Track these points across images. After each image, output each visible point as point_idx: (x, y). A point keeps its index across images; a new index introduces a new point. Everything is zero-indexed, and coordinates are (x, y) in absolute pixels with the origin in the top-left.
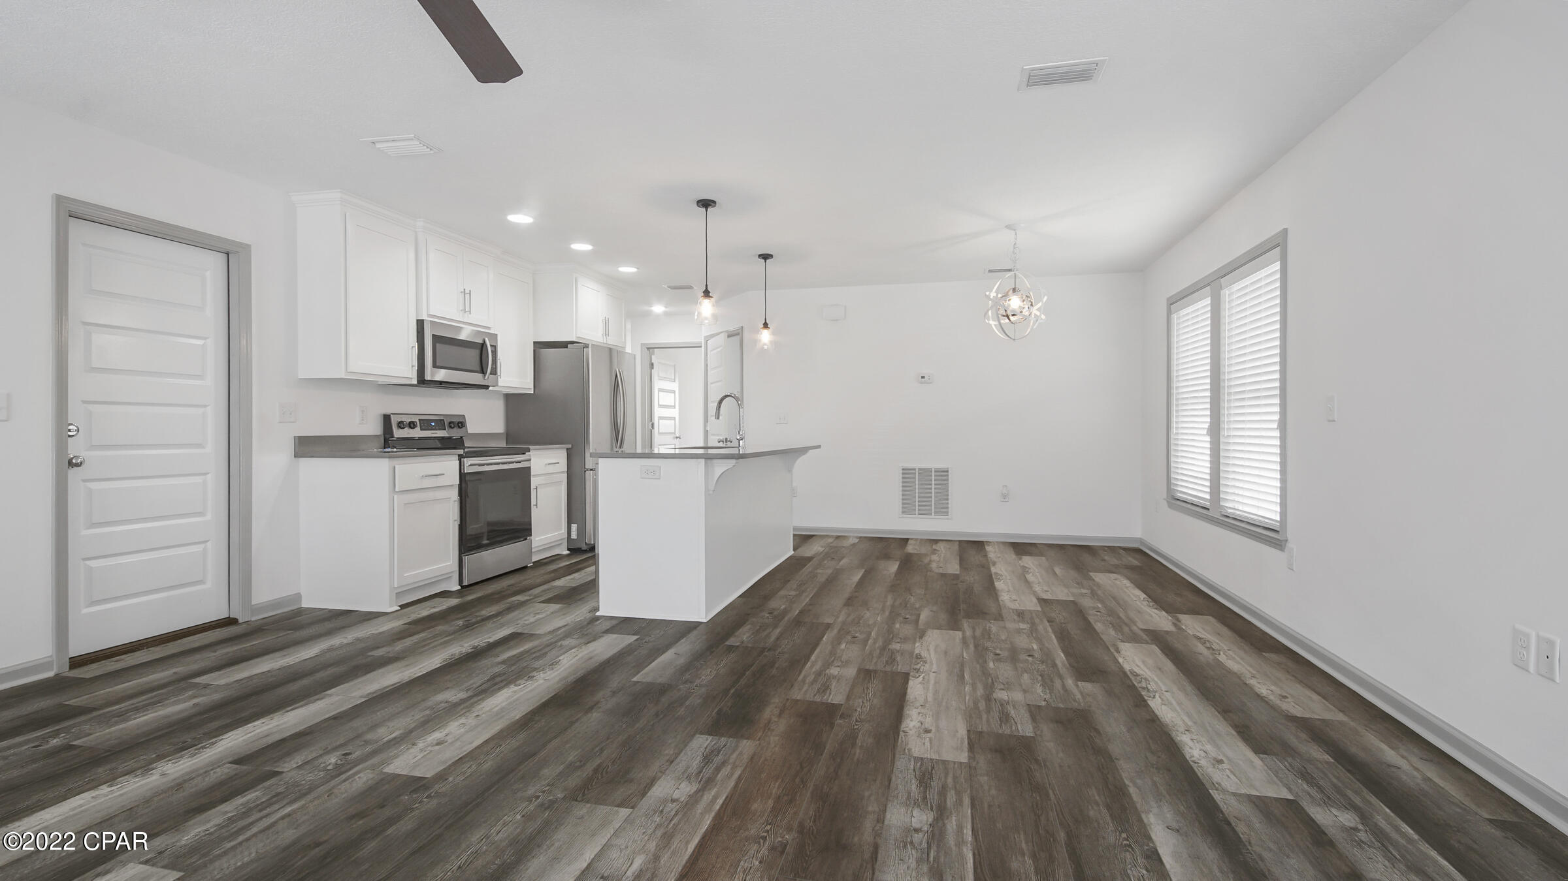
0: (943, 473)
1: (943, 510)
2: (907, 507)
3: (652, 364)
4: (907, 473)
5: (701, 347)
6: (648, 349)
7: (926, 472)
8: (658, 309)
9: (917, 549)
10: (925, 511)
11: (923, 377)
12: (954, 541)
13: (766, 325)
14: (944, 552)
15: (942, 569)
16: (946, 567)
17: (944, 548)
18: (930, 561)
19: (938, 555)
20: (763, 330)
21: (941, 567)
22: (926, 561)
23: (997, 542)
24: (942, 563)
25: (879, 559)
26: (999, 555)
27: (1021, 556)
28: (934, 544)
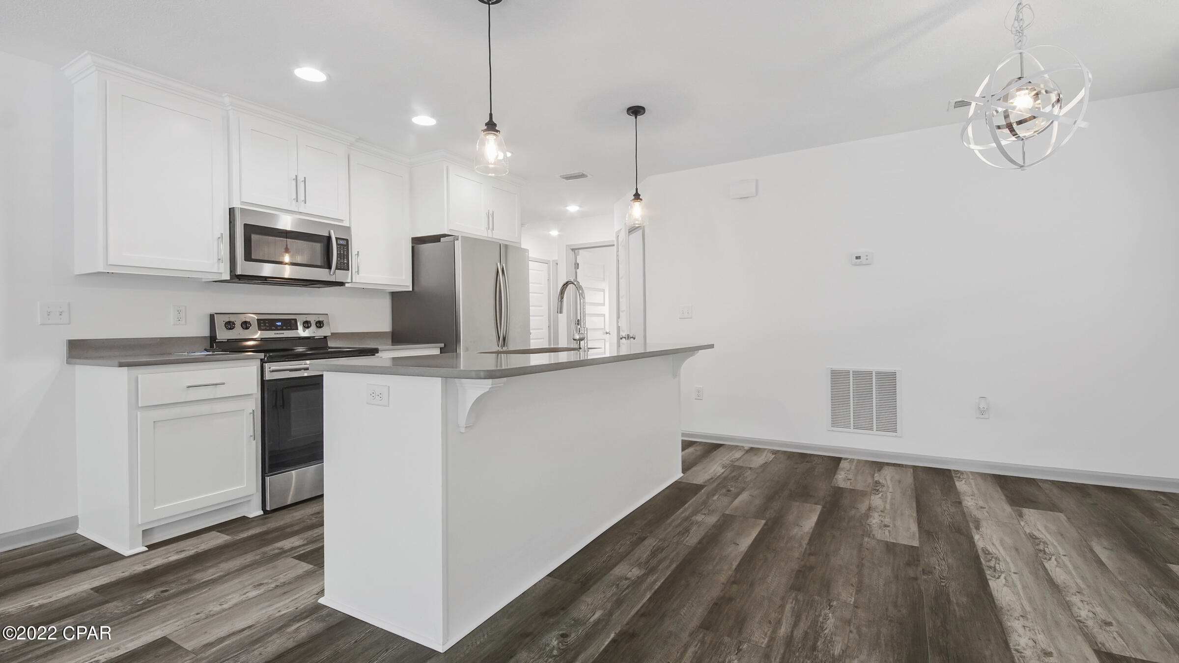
0: (889, 380)
1: (890, 425)
2: (837, 420)
3: (578, 264)
4: (838, 377)
5: (614, 245)
6: (573, 250)
7: (863, 377)
8: (573, 208)
9: (851, 480)
10: (862, 424)
11: (858, 258)
12: (906, 466)
13: (637, 196)
14: (891, 490)
15: (889, 531)
16: (895, 526)
17: (891, 480)
18: (870, 509)
19: (882, 495)
20: (635, 203)
21: (886, 526)
22: (863, 507)
23: (972, 473)
24: (889, 516)
25: (792, 496)
26: (981, 503)
27: (1021, 508)
28: (876, 472)
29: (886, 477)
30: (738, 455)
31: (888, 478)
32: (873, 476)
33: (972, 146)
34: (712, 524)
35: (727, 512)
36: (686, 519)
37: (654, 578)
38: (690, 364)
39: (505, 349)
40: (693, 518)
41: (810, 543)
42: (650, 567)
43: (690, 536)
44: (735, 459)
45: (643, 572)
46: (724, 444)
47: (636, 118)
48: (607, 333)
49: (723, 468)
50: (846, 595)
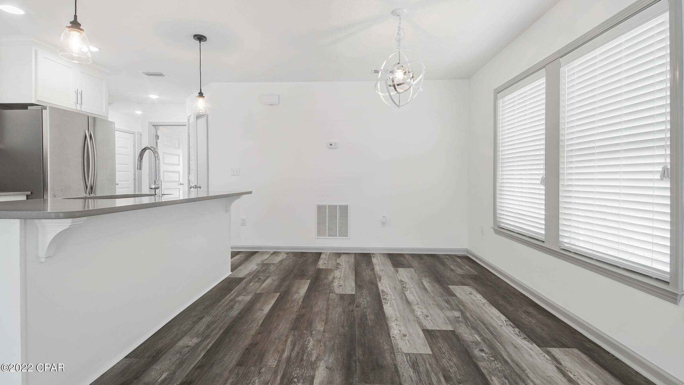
0: (344, 209)
1: (344, 233)
2: (320, 232)
3: (158, 136)
4: (321, 209)
5: (186, 125)
6: (154, 126)
7: (332, 208)
8: (154, 97)
9: (325, 264)
10: (332, 234)
11: (331, 145)
12: (352, 254)
13: (201, 94)
14: (344, 267)
15: (342, 288)
16: (345, 285)
17: (345, 262)
18: (334, 278)
19: (340, 270)
20: (199, 99)
21: (341, 286)
22: (330, 278)
23: (379, 254)
24: (342, 281)
25: (295, 277)
26: (382, 268)
27: (397, 268)
28: (338, 258)
29: (343, 260)
30: (266, 257)
31: (343, 261)
32: (336, 260)
33: (380, 93)
34: (249, 300)
35: (258, 292)
36: (232, 300)
37: (208, 342)
38: (236, 204)
39: (92, 195)
40: (237, 299)
41: (303, 302)
42: (205, 335)
43: (234, 310)
44: (264, 259)
45: (200, 340)
46: (258, 252)
47: (200, 43)
48: (181, 184)
49: (257, 266)
50: (319, 326)
